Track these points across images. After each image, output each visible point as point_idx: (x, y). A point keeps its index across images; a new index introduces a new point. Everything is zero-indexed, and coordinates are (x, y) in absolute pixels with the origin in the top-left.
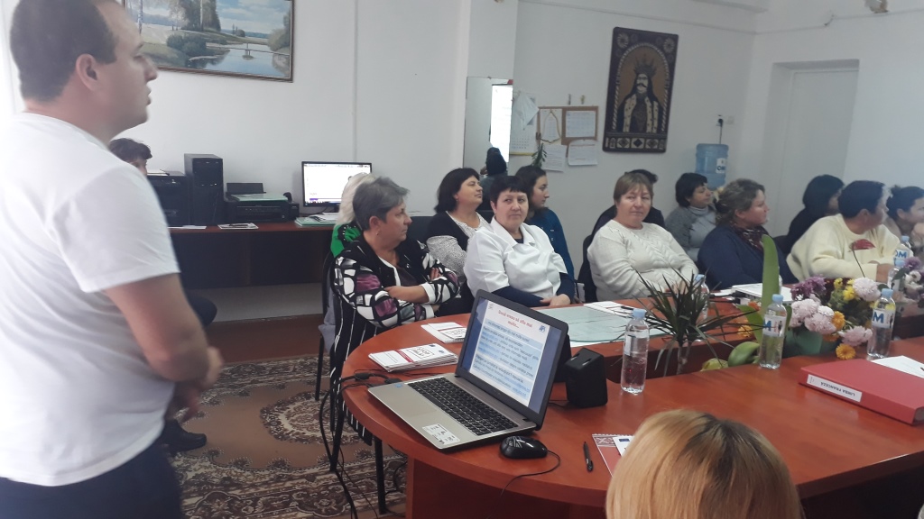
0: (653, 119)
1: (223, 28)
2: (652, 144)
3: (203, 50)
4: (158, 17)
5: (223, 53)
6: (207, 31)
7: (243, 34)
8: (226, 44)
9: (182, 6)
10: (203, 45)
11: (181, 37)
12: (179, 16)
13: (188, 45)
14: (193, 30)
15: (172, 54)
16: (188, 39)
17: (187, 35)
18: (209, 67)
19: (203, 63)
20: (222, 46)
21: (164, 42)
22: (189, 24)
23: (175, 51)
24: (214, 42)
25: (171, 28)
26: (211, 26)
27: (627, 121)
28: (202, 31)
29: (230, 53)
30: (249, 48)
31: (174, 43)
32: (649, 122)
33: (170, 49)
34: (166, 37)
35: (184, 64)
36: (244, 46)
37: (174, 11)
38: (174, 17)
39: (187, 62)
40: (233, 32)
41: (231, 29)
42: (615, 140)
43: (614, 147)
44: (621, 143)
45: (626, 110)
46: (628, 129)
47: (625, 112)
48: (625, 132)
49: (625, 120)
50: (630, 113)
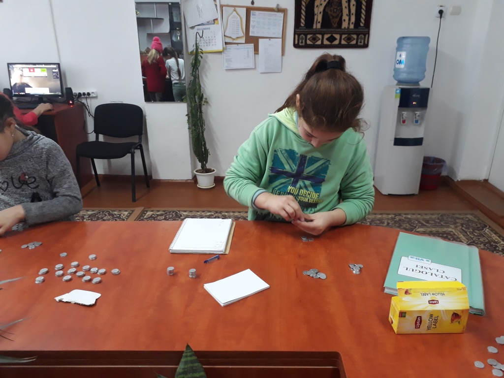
0: (349, 15)
2: (349, 39)
27: (319, 17)
32: (345, 17)
42: (304, 36)
43: (304, 44)
44: (311, 39)
45: (317, 6)
46: (319, 26)
47: (316, 10)
48: (316, 29)
49: (316, 17)
50: (321, 9)
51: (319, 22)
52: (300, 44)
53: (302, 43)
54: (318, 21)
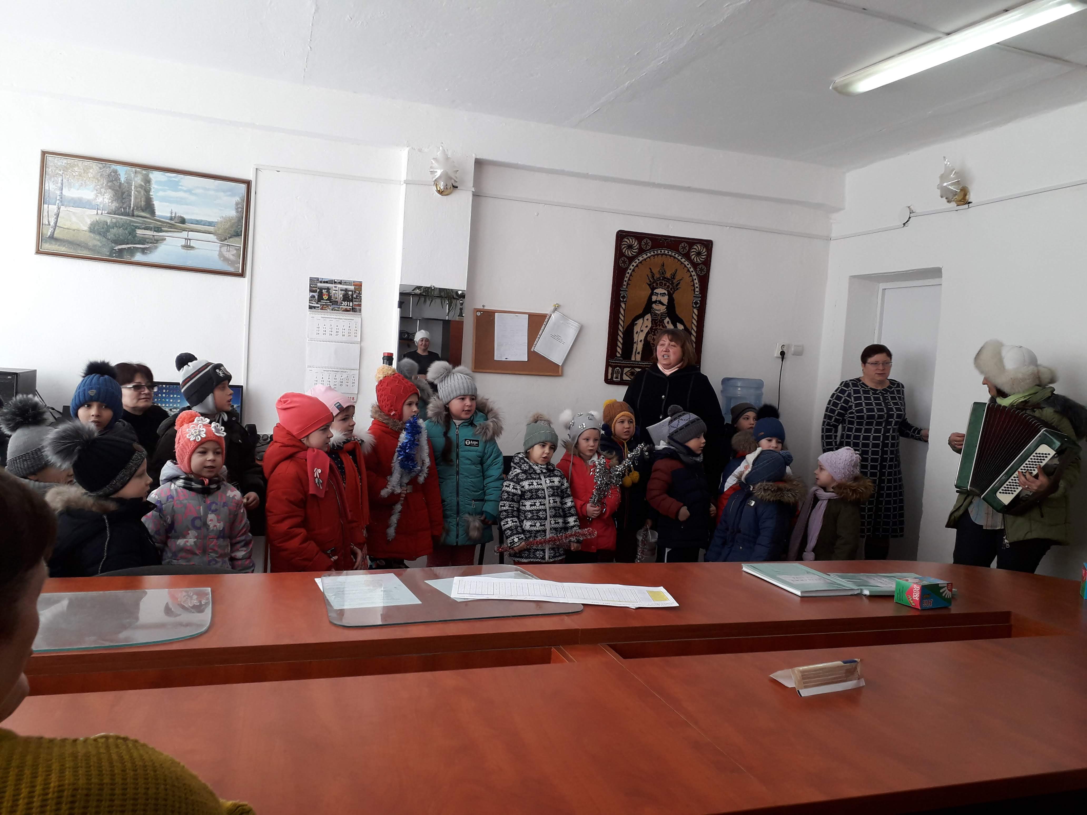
1: (158, 213)
3: (131, 237)
4: (80, 200)
5: (157, 241)
6: (138, 216)
7: (183, 221)
8: (162, 231)
9: (110, 188)
10: (132, 232)
11: (106, 222)
13: (114, 231)
14: (122, 214)
15: (95, 241)
16: (115, 225)
17: (114, 220)
18: (139, 257)
19: (132, 252)
20: (155, 234)
21: (86, 228)
22: (118, 208)
23: (98, 237)
24: (146, 229)
25: (95, 212)
26: (143, 211)
27: (639, 347)
28: (133, 216)
29: (165, 242)
30: (189, 237)
31: (99, 229)
33: (93, 235)
34: (89, 222)
35: (108, 253)
36: (184, 234)
37: (101, 193)
38: (100, 199)
39: (112, 251)
40: (171, 219)
41: (169, 215)
42: (620, 370)
43: (619, 380)
44: (629, 374)
45: (637, 333)
46: (638, 358)
47: (635, 336)
48: (635, 361)
49: (635, 345)
50: (642, 336)
51: (639, 353)
52: (614, 379)
53: (617, 378)
54: (637, 352)
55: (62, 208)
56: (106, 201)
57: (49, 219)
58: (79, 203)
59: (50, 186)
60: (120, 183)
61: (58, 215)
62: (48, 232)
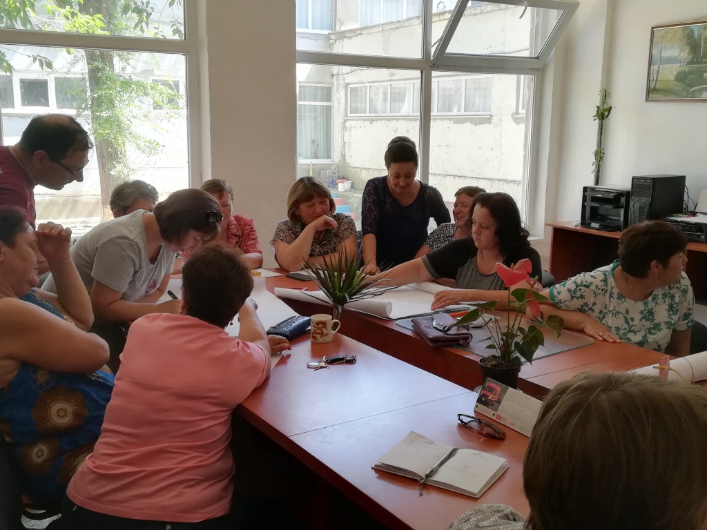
3: (700, 80)
4: (671, 57)
9: (688, 44)
10: (701, 76)
11: (685, 71)
12: (685, 54)
13: (689, 77)
14: (696, 63)
15: (678, 87)
16: (690, 72)
17: (690, 69)
19: (701, 92)
21: (673, 78)
22: (693, 59)
23: (680, 84)
25: (679, 65)
28: (702, 63)
31: (681, 77)
33: (677, 83)
34: (675, 73)
35: (685, 95)
37: (682, 50)
38: (682, 55)
39: (688, 93)
55: (661, 66)
56: (686, 55)
57: (653, 76)
58: (670, 60)
59: (655, 52)
60: (695, 39)
61: (658, 72)
62: (652, 85)
